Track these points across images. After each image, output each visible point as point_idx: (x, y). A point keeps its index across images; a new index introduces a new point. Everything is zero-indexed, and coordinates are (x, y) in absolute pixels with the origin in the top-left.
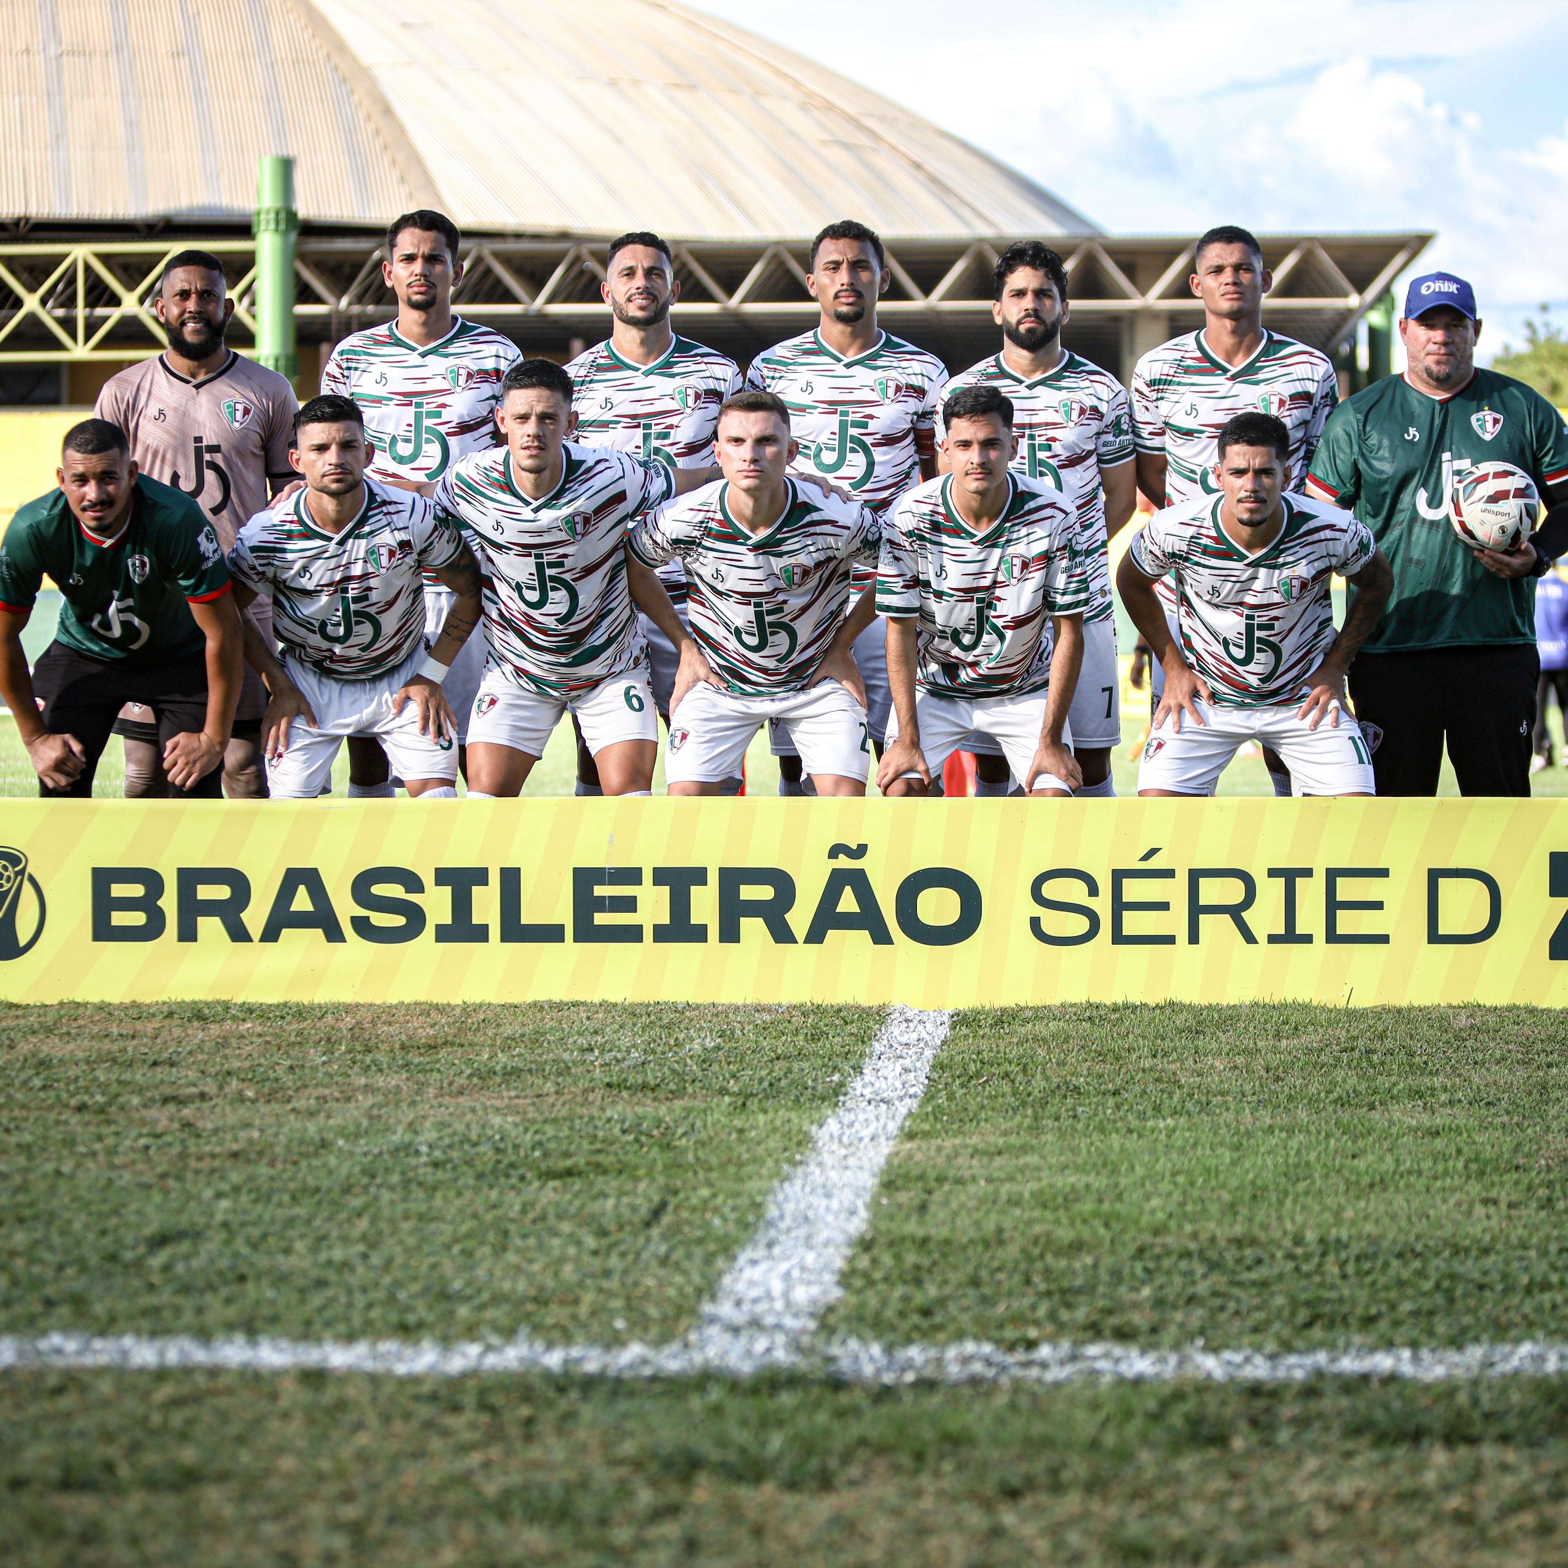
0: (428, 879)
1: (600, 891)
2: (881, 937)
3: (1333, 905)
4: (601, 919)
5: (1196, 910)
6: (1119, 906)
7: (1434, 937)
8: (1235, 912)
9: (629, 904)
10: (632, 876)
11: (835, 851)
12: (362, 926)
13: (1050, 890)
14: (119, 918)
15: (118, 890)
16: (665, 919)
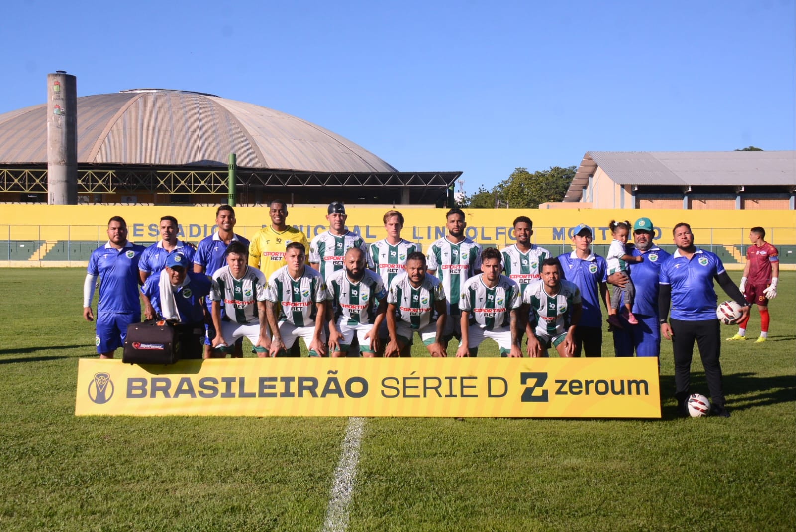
0: (220, 380)
1: (266, 383)
2: (341, 395)
3: (462, 387)
4: (266, 391)
5: (425, 388)
6: (405, 387)
7: (490, 395)
8: (436, 388)
9: (273, 387)
10: (275, 379)
11: (329, 372)
12: (201, 393)
13: (387, 383)
14: (135, 392)
15: (135, 384)
16: (283, 391)
